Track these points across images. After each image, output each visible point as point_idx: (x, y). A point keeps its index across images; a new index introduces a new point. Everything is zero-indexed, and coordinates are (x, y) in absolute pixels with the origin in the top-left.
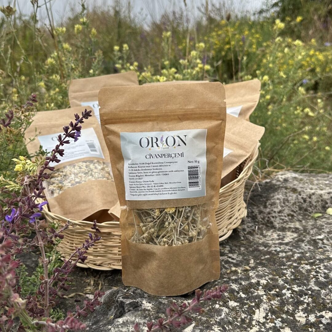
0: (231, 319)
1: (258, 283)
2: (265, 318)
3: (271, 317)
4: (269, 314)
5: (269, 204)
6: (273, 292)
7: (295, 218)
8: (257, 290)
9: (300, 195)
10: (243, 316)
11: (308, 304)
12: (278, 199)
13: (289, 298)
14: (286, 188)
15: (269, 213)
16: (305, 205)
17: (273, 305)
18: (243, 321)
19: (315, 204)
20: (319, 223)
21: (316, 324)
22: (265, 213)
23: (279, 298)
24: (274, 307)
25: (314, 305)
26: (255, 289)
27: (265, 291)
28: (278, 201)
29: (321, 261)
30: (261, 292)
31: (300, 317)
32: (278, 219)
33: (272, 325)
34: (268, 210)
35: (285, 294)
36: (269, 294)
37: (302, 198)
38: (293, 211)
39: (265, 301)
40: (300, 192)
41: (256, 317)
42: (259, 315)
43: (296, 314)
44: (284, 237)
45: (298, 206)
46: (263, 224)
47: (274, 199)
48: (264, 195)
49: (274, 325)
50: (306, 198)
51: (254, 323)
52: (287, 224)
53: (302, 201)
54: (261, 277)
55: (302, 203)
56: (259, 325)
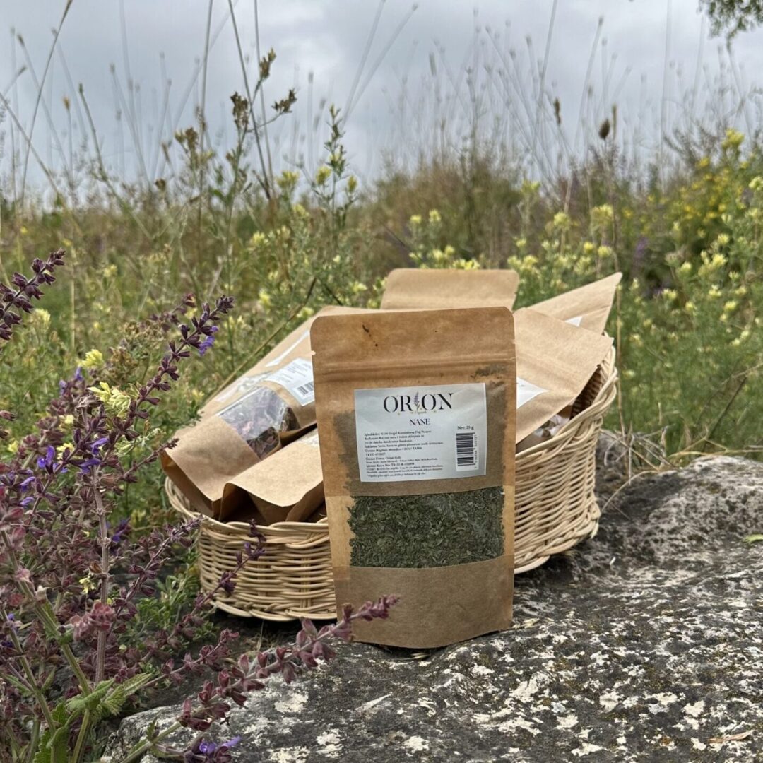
0: (463, 691)
1: (548, 641)
2: (535, 696)
3: (546, 696)
4: (547, 691)
5: (655, 516)
6: (572, 657)
7: (705, 544)
8: (541, 651)
9: (724, 496)
10: (491, 689)
11: (634, 679)
12: (675, 505)
13: (599, 667)
14: (699, 484)
15: (649, 534)
16: (731, 518)
17: (561, 677)
18: (488, 697)
19: (753, 515)
20: (753, 551)
21: (634, 711)
22: (640, 533)
23: (580, 668)
24: (562, 681)
25: (646, 681)
26: (536, 650)
27: (555, 654)
28: (674, 510)
29: (704, 610)
30: (548, 654)
31: (609, 700)
32: (666, 545)
33: (542, 708)
34: (648, 527)
35: (595, 660)
36: (564, 660)
37: (728, 502)
38: (702, 529)
39: (548, 669)
40: (725, 490)
41: (515, 693)
42: (524, 691)
43: (602, 694)
44: (666, 578)
45: (717, 519)
46: (633, 555)
47: (668, 506)
48: (651, 499)
49: (547, 708)
50: (735, 503)
51: (507, 702)
52: (685, 555)
53: (726, 509)
54: (559, 630)
55: (726, 513)
56: (515, 706)
